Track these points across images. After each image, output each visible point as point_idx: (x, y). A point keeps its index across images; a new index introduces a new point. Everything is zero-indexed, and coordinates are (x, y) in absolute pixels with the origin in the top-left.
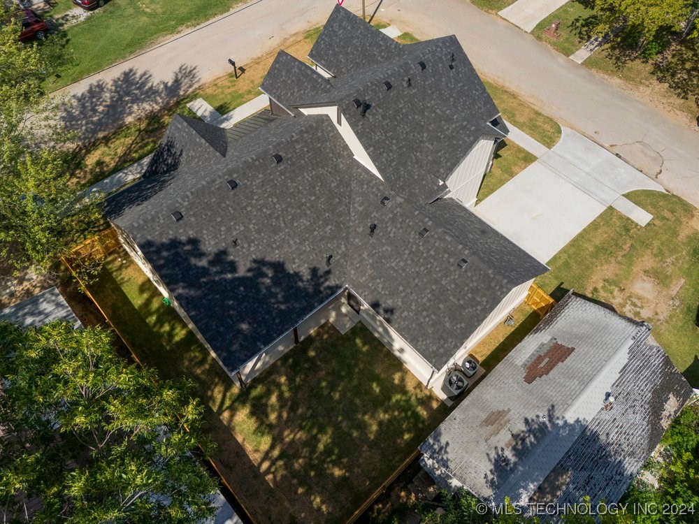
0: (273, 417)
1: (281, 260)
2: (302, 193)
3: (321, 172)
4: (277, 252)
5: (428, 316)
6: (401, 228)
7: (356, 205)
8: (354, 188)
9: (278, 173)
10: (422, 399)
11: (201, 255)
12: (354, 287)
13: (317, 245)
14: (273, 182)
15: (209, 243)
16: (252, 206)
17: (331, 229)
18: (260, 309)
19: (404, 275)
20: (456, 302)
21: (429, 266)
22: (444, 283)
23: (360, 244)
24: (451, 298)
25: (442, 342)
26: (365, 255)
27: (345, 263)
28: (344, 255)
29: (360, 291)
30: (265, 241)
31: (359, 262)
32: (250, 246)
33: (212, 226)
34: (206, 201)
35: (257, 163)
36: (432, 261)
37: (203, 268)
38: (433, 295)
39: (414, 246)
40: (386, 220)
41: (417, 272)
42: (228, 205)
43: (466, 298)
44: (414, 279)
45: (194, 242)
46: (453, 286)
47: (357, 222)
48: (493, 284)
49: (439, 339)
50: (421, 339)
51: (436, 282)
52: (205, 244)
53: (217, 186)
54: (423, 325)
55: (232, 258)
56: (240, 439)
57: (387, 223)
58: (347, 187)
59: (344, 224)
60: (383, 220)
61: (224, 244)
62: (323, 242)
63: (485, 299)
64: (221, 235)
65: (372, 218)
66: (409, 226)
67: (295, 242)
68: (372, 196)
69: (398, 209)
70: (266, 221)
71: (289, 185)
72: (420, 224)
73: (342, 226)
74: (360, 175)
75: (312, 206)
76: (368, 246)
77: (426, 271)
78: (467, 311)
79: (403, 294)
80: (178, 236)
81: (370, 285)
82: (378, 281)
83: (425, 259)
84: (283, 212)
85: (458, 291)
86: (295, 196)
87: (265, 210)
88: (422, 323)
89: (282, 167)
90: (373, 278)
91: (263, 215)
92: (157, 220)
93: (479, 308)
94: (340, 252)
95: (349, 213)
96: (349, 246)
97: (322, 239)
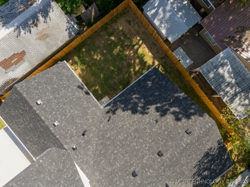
0: (137, 61)
1: (133, 116)
2: (121, 154)
3: (110, 168)
4: (135, 120)
5: (64, 84)
6: (68, 130)
7: (92, 149)
8: (92, 161)
9: (135, 164)
10: (75, 64)
11: (174, 113)
12: (98, 106)
13: (115, 125)
14: (137, 159)
15: (170, 120)
16: (149, 142)
17: (107, 135)
18: (143, 92)
19: (72, 106)
20: (48, 86)
21: (57, 106)
22: (52, 97)
23: (93, 127)
24: (50, 89)
25: (59, 72)
26: (91, 121)
27: (102, 118)
28: (101, 122)
29: (96, 103)
30: (142, 124)
31: (94, 118)
32: (149, 121)
33: (169, 129)
34: (174, 142)
35: (147, 170)
36: (55, 109)
37: (172, 107)
38: (58, 92)
39: (63, 118)
40: (76, 137)
41: (65, 105)
42: (162, 141)
43: (42, 87)
44: (67, 102)
45: (178, 119)
46: (47, 94)
47: (93, 140)
48: (26, 89)
49: (60, 73)
50: (69, 75)
51: (55, 98)
52: (172, 119)
53: (169, 152)
54: (67, 81)
55: (158, 114)
56: (150, 54)
57: (76, 135)
58: (96, 161)
59: (100, 139)
60: (78, 137)
61: (162, 120)
62: (111, 128)
63: (33, 83)
64: (164, 125)
65: (84, 140)
66: (64, 130)
67: (126, 125)
68: (82, 153)
69: (68, 141)
70: (141, 135)
71: (128, 158)
72: (57, 130)
73: (101, 138)
74: (87, 168)
75: (116, 147)
76: (88, 125)
77: (60, 104)
78: (43, 81)
79: (74, 97)
80: (186, 121)
81: (90, 105)
82: (86, 106)
83: (59, 111)
84: (132, 141)
85: (45, 91)
86: (126, 152)
87: (142, 141)
88: (67, 82)
89: (132, 169)
90: (88, 108)
91: (143, 138)
92: (199, 128)
93: (37, 81)
94: (104, 124)
95: (96, 145)
96: (99, 127)
97: (112, 129)
